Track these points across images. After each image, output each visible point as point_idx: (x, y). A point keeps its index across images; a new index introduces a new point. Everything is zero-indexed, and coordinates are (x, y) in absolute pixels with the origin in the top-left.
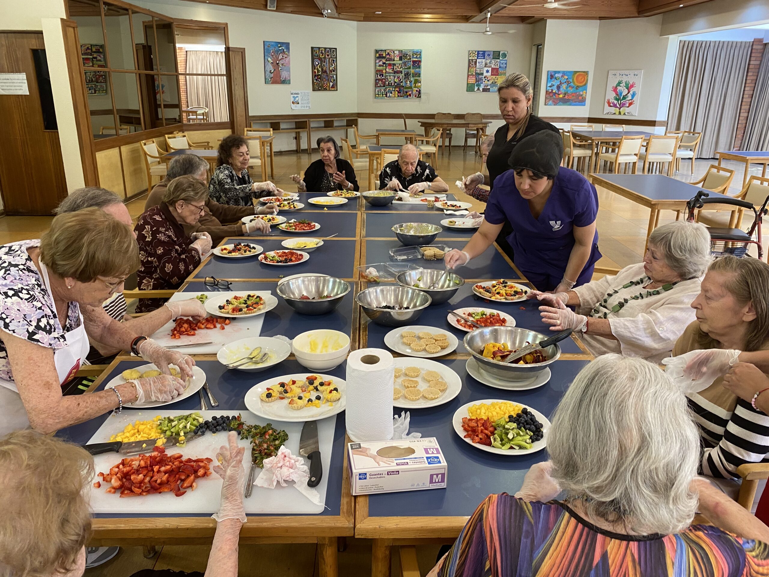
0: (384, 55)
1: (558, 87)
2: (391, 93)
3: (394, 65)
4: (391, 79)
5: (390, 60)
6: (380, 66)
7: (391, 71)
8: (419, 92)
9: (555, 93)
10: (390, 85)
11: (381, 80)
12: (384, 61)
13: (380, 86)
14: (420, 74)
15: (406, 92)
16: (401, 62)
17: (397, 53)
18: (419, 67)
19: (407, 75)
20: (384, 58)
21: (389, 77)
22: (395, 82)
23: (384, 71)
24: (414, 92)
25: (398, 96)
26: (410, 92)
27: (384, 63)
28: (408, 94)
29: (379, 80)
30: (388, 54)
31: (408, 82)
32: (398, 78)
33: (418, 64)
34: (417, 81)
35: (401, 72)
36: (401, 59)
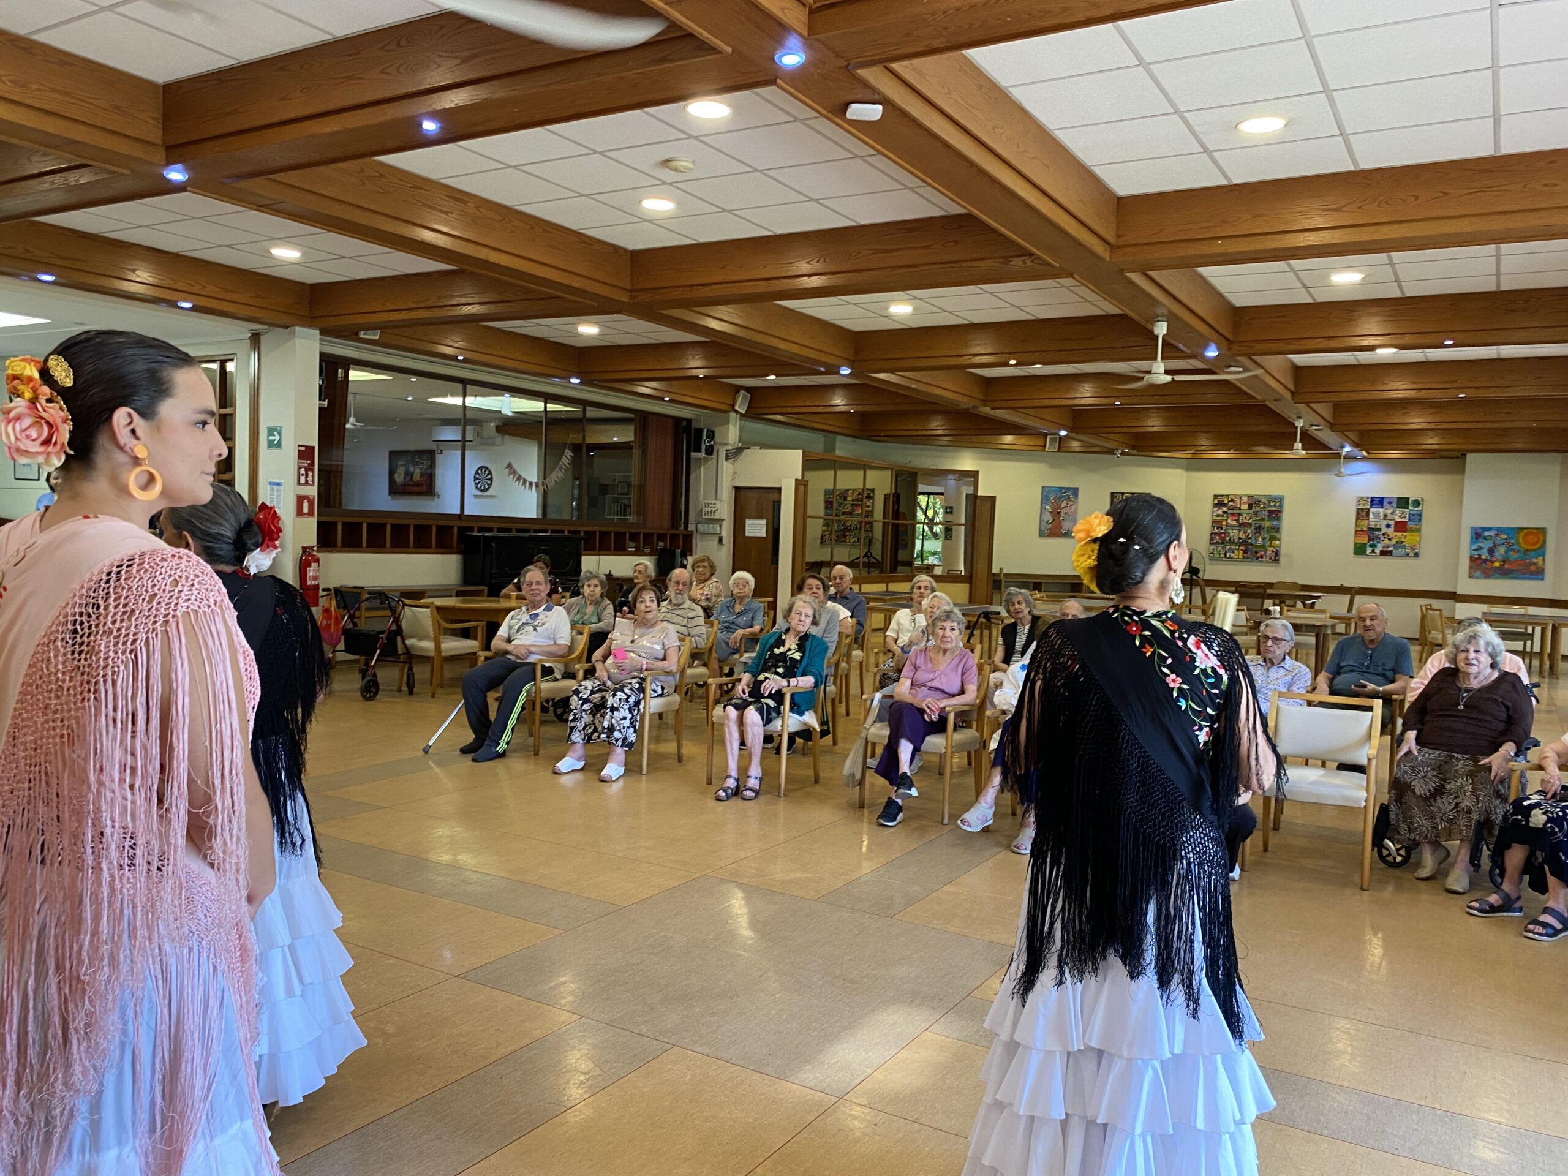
0: (1226, 502)
1: (1491, 551)
2: (1233, 552)
3: (1240, 514)
4: (1234, 533)
5: (1234, 508)
6: (1218, 515)
7: (1234, 523)
8: (1277, 553)
9: (1486, 560)
10: (1232, 542)
11: (1219, 534)
12: (1225, 509)
13: (1217, 543)
14: (1278, 528)
15: (1256, 553)
16: (1250, 511)
17: (1245, 499)
18: (1278, 519)
19: (1259, 529)
20: (1225, 505)
21: (1230, 531)
22: (1240, 538)
23: (1224, 523)
24: (1269, 552)
25: (1244, 557)
26: (1262, 553)
27: (1225, 512)
28: (1259, 555)
29: (1216, 534)
30: (1232, 500)
31: (1260, 539)
32: (1245, 532)
33: (1276, 515)
34: (1273, 538)
35: (1250, 525)
36: (1250, 507)
